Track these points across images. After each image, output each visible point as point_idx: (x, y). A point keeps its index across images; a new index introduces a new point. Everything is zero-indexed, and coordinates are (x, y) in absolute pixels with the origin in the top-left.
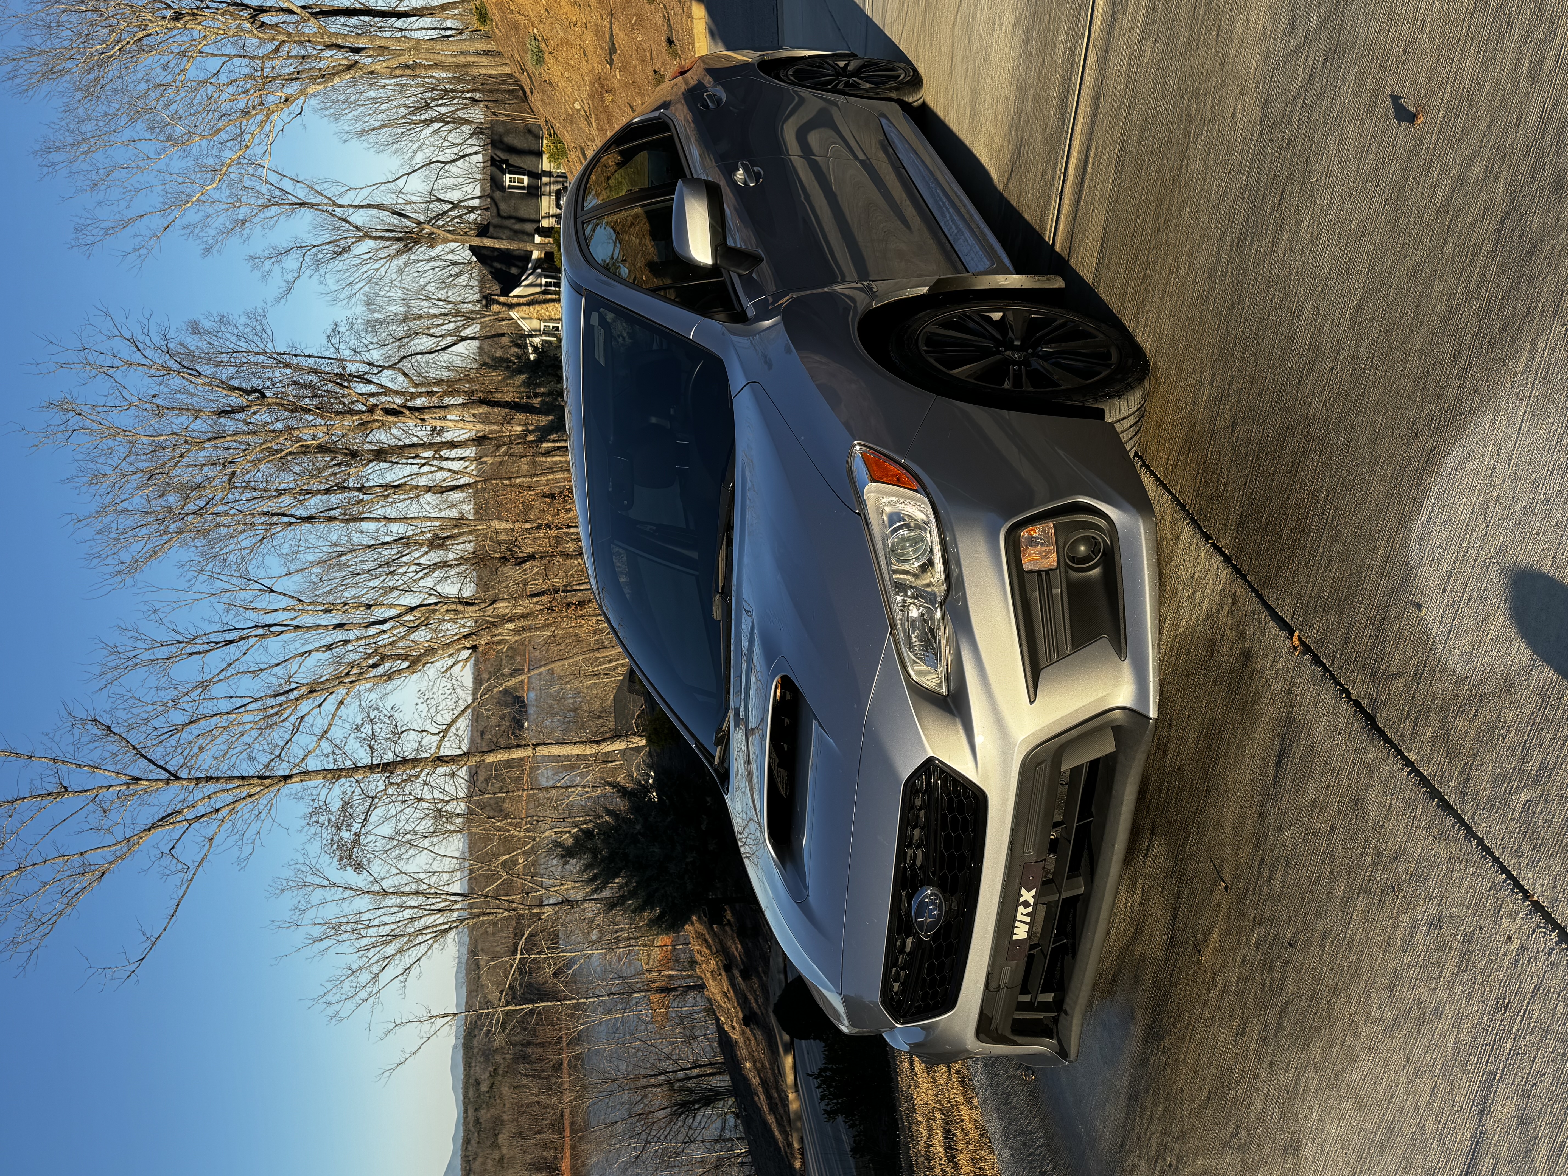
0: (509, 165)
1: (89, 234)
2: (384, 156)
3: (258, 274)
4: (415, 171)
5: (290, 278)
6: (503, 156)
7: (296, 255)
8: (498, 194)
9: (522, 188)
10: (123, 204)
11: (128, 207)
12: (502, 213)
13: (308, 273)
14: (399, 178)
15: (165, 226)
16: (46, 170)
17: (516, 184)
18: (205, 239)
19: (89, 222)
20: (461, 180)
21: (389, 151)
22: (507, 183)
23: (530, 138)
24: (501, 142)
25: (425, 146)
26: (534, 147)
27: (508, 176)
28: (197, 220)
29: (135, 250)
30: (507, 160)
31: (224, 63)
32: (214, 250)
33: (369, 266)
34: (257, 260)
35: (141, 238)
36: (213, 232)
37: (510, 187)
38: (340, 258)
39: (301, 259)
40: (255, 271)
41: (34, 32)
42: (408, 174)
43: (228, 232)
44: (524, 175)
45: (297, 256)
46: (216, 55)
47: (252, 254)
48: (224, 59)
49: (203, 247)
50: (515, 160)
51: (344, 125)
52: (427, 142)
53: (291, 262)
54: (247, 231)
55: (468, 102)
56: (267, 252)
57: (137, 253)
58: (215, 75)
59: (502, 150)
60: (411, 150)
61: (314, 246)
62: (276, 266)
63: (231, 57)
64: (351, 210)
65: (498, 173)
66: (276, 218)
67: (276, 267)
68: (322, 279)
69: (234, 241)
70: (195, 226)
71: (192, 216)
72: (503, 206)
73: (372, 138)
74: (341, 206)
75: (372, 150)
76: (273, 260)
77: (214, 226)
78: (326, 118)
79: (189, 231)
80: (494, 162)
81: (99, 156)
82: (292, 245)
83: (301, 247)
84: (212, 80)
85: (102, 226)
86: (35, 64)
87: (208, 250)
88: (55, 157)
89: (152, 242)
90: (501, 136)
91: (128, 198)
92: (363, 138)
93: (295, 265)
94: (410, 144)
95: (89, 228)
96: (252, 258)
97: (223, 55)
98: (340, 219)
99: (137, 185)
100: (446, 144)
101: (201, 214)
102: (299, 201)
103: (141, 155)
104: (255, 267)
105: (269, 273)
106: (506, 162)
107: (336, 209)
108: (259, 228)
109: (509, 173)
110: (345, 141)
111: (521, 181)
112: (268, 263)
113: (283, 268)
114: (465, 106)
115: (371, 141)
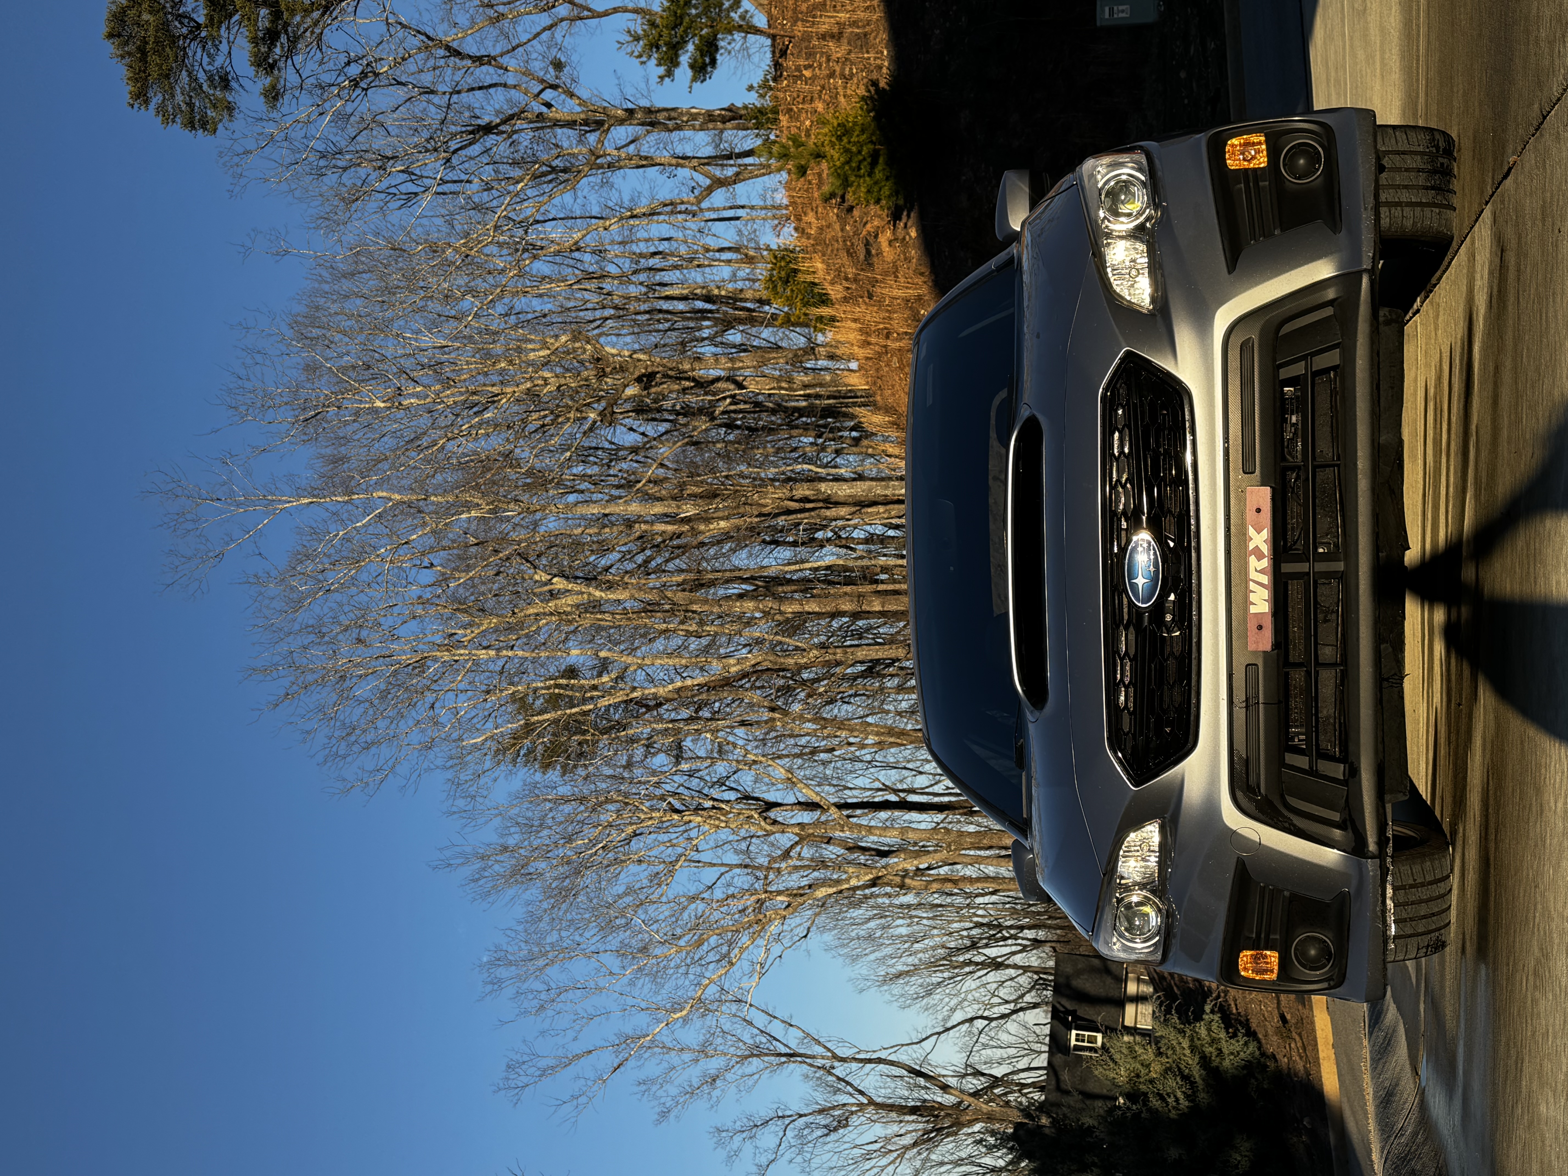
0: (1076, 1018)
1: (522, 1073)
2: (911, 1013)
3: (722, 1154)
4: (948, 1029)
5: (764, 1161)
6: (1069, 1005)
7: (776, 1127)
8: (1059, 1058)
9: (1094, 1050)
10: (571, 1034)
11: (575, 1039)
12: (1063, 1086)
13: (788, 1156)
14: (927, 1038)
15: (615, 1065)
16: (489, 988)
17: (1086, 1044)
18: (662, 1100)
19: (526, 1058)
20: (1012, 1051)
21: (918, 1005)
22: (1073, 1042)
23: (1109, 980)
24: (1068, 986)
25: (966, 1003)
26: (1114, 993)
27: (1074, 1032)
28: (657, 1074)
29: (574, 1097)
30: (1075, 1011)
31: (722, 874)
32: (672, 1115)
33: (875, 1161)
34: (724, 1134)
35: (582, 1081)
36: (673, 1091)
37: (1077, 1048)
38: (833, 1136)
39: (781, 1134)
40: (719, 1149)
41: (513, 830)
42: (939, 1034)
43: (691, 1092)
44: (1098, 1031)
45: (777, 1129)
46: (714, 865)
47: (719, 1125)
48: (723, 869)
49: (657, 1110)
50: (1086, 1011)
51: (862, 969)
52: (970, 997)
53: (768, 1138)
54: (716, 1093)
55: (1028, 943)
56: (738, 1123)
57: (575, 1102)
58: (710, 887)
59: (1069, 997)
60: (947, 1008)
61: (801, 1116)
62: (748, 1143)
63: (731, 867)
64: (854, 1066)
65: (1061, 1028)
66: (756, 1077)
67: (748, 1146)
68: (806, 1164)
69: (700, 1105)
70: (653, 1081)
71: (653, 1067)
72: (1065, 1076)
73: (897, 988)
74: (843, 1060)
75: (895, 1004)
76: (744, 1135)
77: (676, 1083)
78: (841, 959)
79: (643, 1088)
80: (1057, 1015)
81: (553, 972)
82: (772, 1114)
83: (783, 1117)
84: (705, 895)
85: (539, 1065)
86: (508, 862)
87: (664, 1114)
88: (503, 972)
89: (595, 1088)
90: (1068, 978)
91: (577, 1028)
92: (886, 988)
93: (773, 1142)
94: (947, 1000)
95: (524, 1067)
96: (719, 1131)
97: (722, 865)
98: (839, 1079)
99: (591, 1010)
100: (996, 1000)
101: (665, 1065)
102: (788, 1051)
103: (604, 969)
104: (720, 1144)
105: (737, 1153)
106: (1073, 1013)
107: (836, 1064)
108: (733, 1089)
109: (1076, 1029)
110: (862, 991)
111: (1092, 1040)
112: (738, 1138)
113: (756, 1147)
114: (1024, 949)
115: (895, 992)
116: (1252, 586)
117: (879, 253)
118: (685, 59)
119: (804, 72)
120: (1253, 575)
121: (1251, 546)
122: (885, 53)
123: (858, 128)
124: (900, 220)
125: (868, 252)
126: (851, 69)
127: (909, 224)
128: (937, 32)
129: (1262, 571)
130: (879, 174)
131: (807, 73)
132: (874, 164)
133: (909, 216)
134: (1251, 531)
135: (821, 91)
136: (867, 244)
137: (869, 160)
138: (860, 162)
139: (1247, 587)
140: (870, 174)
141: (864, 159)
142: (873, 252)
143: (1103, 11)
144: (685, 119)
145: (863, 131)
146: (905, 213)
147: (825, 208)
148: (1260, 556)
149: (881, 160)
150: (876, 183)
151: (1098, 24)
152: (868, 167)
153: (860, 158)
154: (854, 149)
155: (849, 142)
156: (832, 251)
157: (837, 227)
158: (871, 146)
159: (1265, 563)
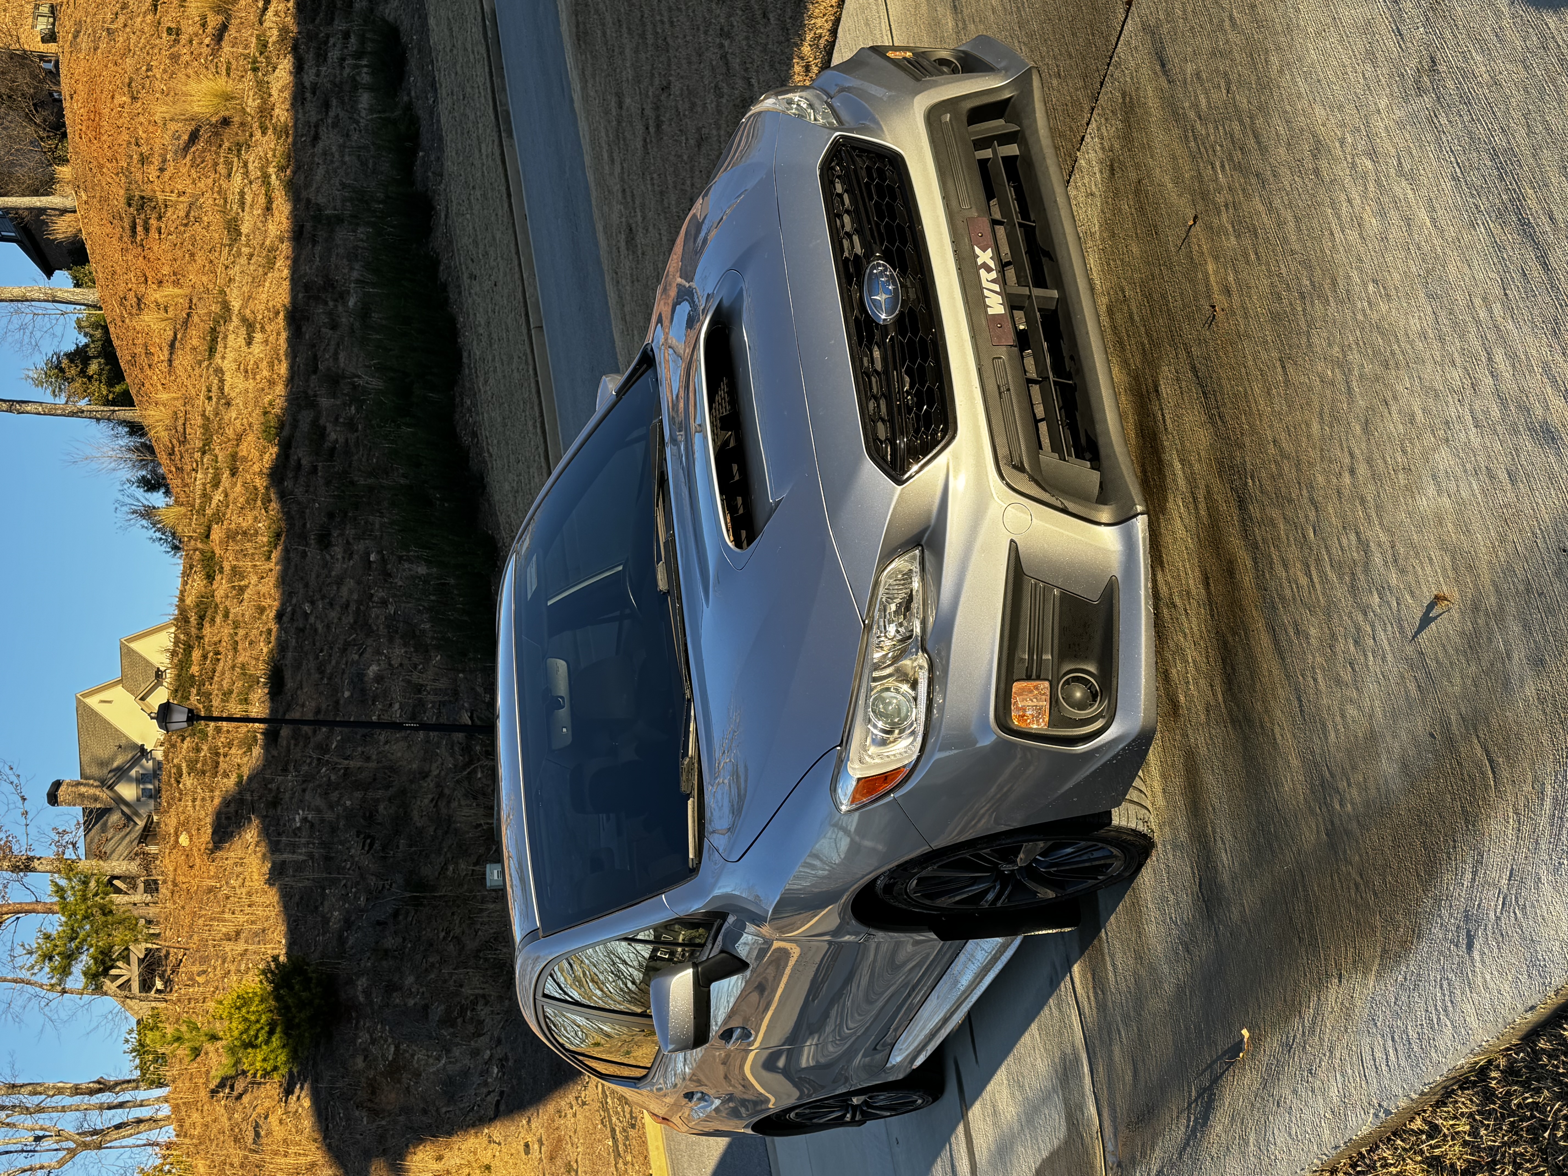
116: (986, 293)
117: (269, 1133)
118: (78, 969)
119: (197, 978)
120: (985, 284)
121: (980, 261)
122: (284, 941)
123: (257, 999)
124: (292, 1093)
125: (257, 1135)
126: (247, 964)
127: (302, 1095)
128: (336, 914)
129: (993, 281)
130: (276, 1041)
131: (200, 980)
132: (271, 1033)
133: (302, 1088)
134: (977, 250)
135: (214, 992)
136: (257, 1126)
137: (267, 1029)
138: (258, 1031)
139: (983, 293)
140: (267, 1042)
141: (262, 1028)
142: (263, 1133)
143: (492, 873)
144: (51, 1093)
145: (262, 1001)
146: (298, 1086)
147: (211, 1104)
148: (989, 270)
149: (278, 1029)
150: (272, 1051)
151: (488, 884)
152: (266, 1035)
153: (258, 1026)
154: (253, 1018)
155: (248, 1012)
156: (217, 1145)
157: (224, 1119)
158: (269, 1015)
159: (994, 275)
